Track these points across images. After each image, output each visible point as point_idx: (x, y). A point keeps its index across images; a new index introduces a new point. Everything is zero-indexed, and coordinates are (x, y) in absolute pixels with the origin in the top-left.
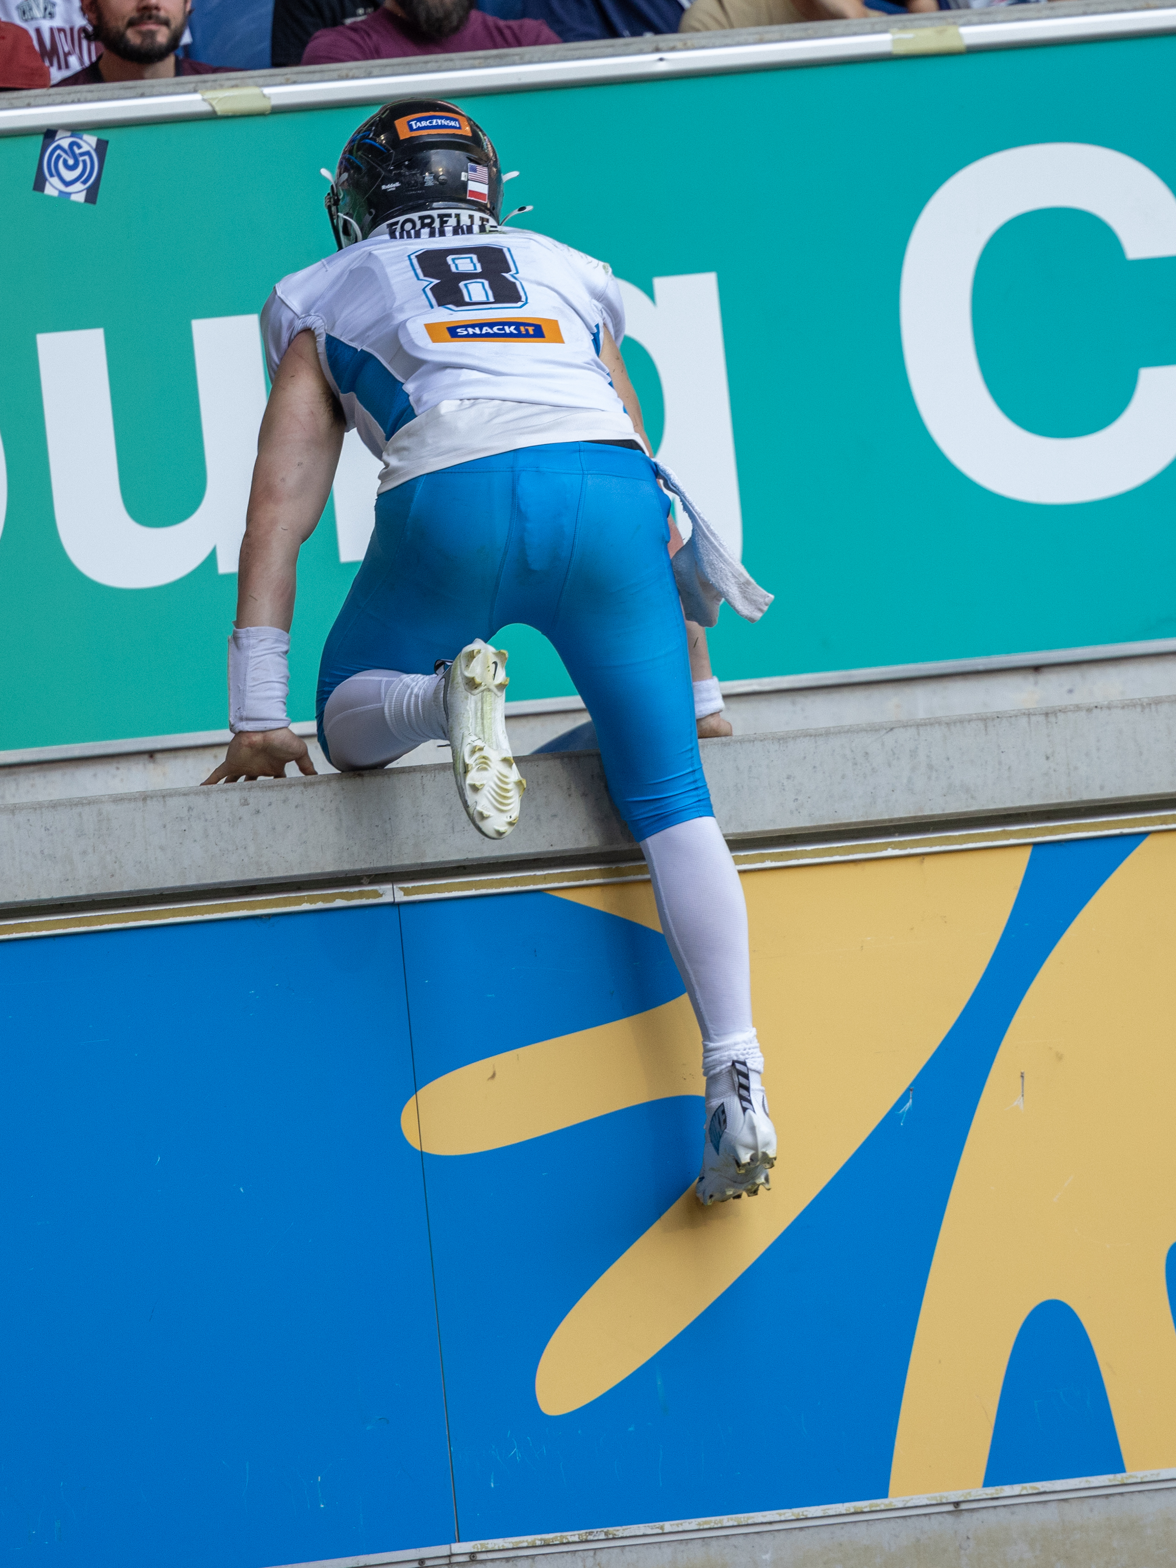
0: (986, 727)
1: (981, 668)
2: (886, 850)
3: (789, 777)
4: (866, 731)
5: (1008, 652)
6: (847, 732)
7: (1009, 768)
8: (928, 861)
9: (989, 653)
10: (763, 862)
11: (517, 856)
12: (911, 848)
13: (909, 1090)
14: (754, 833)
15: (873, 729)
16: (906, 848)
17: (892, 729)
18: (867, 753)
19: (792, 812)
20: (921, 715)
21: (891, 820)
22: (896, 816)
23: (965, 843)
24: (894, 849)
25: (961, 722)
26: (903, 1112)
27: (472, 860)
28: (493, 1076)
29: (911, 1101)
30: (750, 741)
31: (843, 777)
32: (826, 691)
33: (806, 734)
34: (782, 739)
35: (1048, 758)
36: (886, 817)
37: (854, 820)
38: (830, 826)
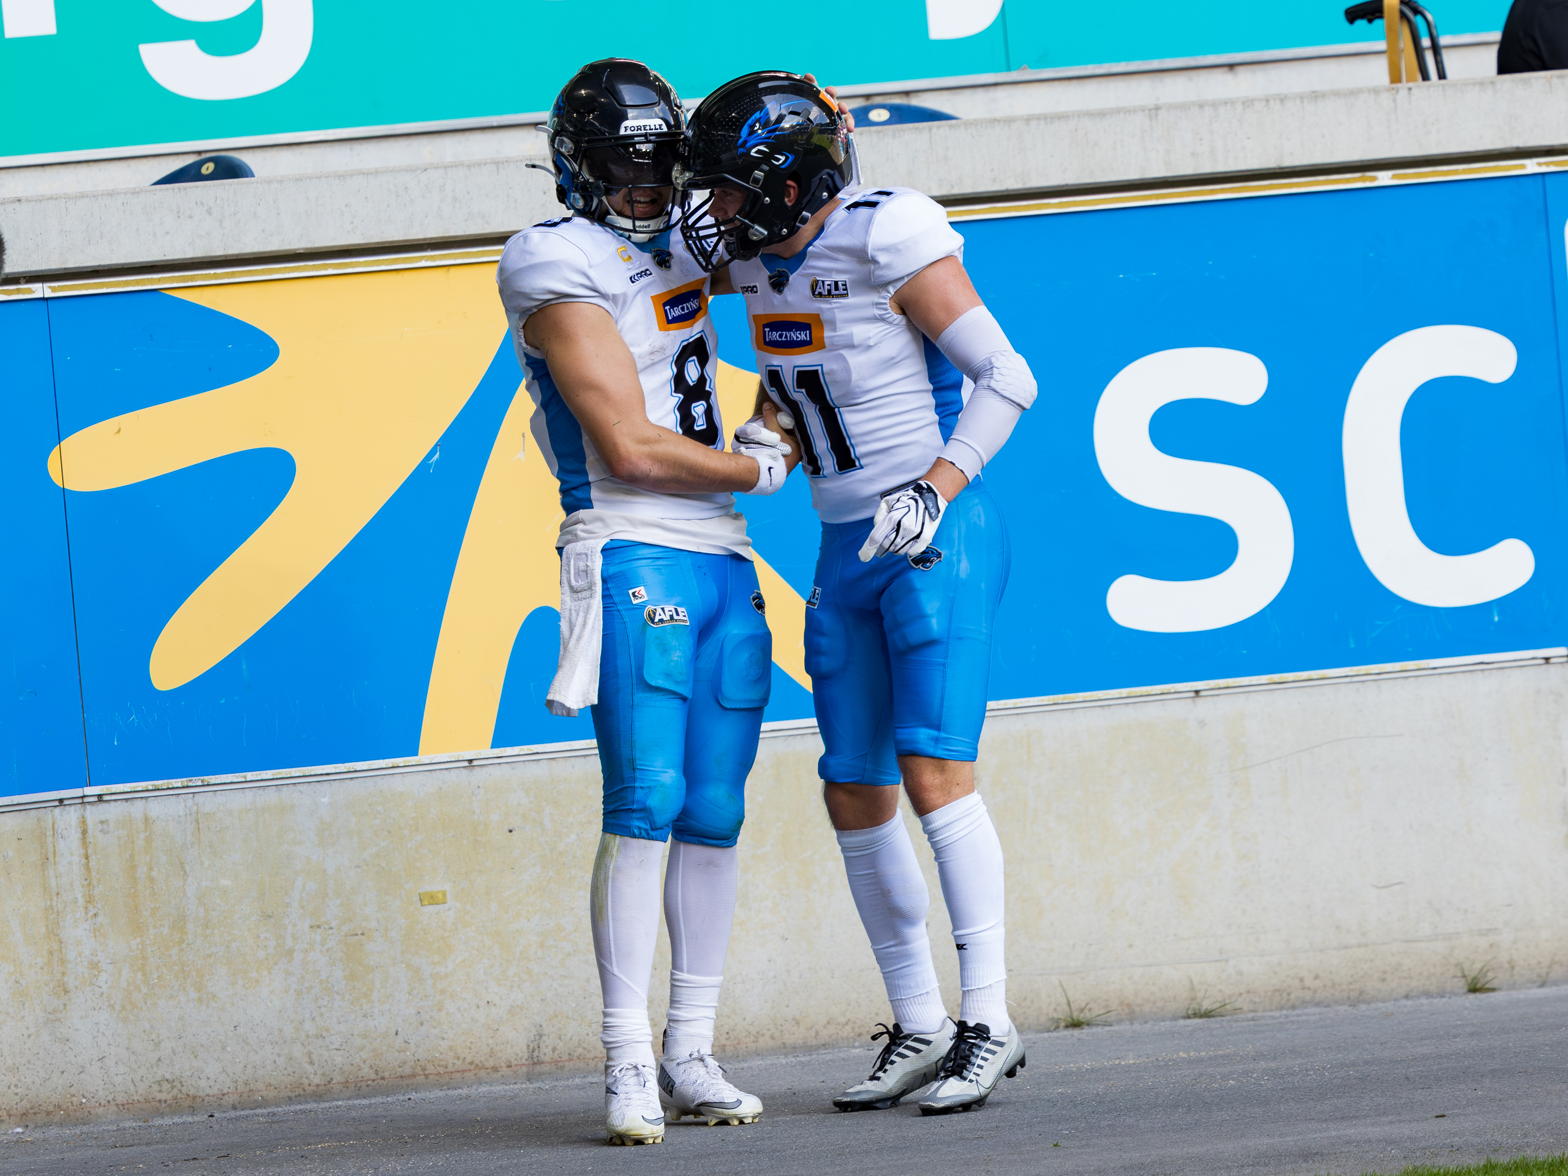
0: (498, 169)
1: (495, 124)
2: (421, 261)
3: (346, 206)
4: (406, 170)
5: (516, 112)
6: (392, 171)
7: (516, 200)
8: (452, 269)
9: (501, 113)
10: (326, 269)
11: (137, 263)
12: (440, 260)
13: (437, 445)
14: (320, 248)
15: (411, 170)
16: (436, 261)
17: (426, 170)
18: (406, 188)
19: (348, 232)
20: (449, 159)
21: (425, 239)
22: (429, 236)
23: (481, 257)
24: (426, 261)
25: (479, 165)
26: (432, 463)
27: (104, 266)
28: (119, 431)
29: (438, 453)
30: (317, 178)
31: (388, 206)
32: (375, 140)
33: (361, 173)
34: (342, 177)
35: (545, 193)
36: (420, 236)
37: (396, 238)
38: (378, 243)
